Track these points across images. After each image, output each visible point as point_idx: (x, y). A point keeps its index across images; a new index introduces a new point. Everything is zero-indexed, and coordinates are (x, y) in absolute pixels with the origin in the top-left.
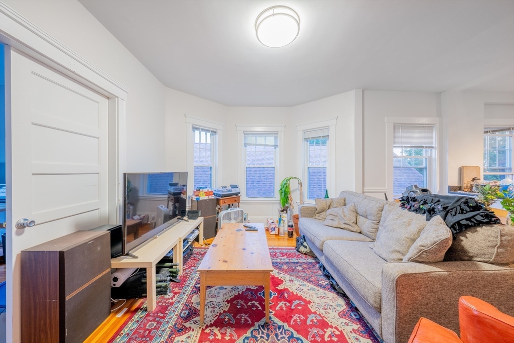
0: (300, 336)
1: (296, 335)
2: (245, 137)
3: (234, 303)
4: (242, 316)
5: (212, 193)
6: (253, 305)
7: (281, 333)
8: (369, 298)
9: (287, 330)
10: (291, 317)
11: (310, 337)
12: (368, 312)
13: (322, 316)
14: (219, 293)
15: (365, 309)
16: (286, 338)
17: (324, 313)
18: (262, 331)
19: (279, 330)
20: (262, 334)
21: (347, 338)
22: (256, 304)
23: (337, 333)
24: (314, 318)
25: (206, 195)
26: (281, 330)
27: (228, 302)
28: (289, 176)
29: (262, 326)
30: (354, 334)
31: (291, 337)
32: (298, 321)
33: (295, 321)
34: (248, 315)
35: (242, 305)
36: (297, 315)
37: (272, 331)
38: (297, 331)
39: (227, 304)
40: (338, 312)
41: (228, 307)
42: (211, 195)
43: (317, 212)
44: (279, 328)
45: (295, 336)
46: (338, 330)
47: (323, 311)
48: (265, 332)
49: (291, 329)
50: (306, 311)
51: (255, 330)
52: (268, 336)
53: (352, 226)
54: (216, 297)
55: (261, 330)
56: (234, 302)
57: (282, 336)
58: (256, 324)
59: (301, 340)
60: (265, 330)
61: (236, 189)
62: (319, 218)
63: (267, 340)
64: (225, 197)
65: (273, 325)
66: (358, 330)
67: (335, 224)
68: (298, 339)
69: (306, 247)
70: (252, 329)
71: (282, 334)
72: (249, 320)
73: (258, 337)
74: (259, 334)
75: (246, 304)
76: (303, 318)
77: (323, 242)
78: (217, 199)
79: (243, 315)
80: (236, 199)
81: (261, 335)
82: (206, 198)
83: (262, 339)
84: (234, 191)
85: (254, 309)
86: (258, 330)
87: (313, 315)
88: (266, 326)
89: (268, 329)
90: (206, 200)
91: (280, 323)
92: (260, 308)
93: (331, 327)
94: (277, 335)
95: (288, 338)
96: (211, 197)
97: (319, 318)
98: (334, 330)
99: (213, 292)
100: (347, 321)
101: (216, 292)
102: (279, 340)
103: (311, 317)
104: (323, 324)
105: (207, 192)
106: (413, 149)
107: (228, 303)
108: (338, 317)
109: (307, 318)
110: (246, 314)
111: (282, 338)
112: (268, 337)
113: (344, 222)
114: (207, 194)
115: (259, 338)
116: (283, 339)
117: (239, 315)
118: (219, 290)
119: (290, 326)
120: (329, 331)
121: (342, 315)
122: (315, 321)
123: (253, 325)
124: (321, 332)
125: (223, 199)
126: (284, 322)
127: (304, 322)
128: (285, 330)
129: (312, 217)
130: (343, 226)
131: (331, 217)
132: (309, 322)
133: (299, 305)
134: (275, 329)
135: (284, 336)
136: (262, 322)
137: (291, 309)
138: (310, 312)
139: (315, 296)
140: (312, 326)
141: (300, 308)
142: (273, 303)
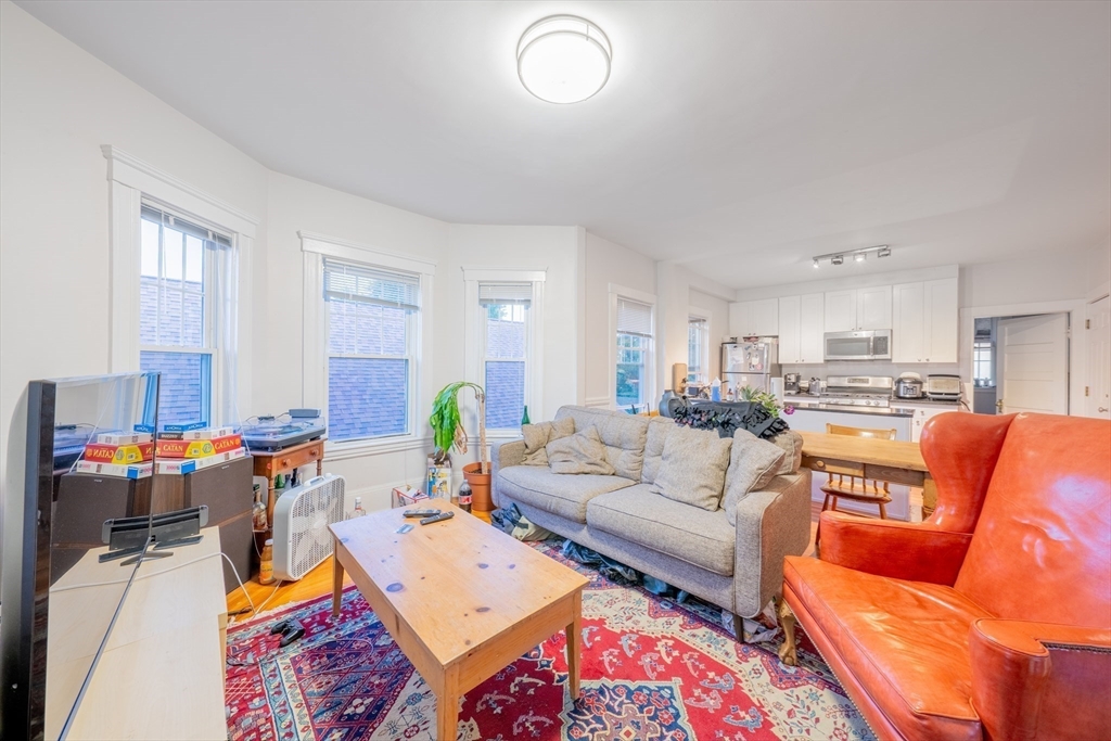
0: (639, 683)
1: (633, 685)
2: (326, 274)
3: (478, 710)
4: (523, 724)
5: (238, 442)
6: (523, 687)
7: (612, 699)
8: (715, 563)
9: (616, 687)
10: (602, 662)
11: (649, 673)
12: (709, 586)
13: (635, 630)
14: (417, 714)
15: (699, 583)
16: (626, 701)
17: (633, 625)
18: (583, 720)
19: (605, 697)
20: (588, 725)
21: (684, 641)
22: (526, 679)
23: (671, 643)
24: (630, 642)
25: (218, 452)
26: (607, 693)
27: (463, 716)
28: (455, 381)
29: (575, 711)
30: (687, 632)
31: (630, 694)
32: (615, 660)
33: (611, 663)
34: (531, 713)
35: (500, 703)
36: (605, 653)
37: (597, 708)
38: (627, 678)
39: (467, 724)
40: (646, 613)
41: (475, 726)
42: (236, 447)
43: (527, 451)
44: (601, 692)
45: (632, 689)
46: (667, 638)
47: (629, 624)
48: (589, 717)
49: (619, 682)
50: (611, 639)
51: (570, 728)
52: (599, 720)
53: (601, 466)
54: (422, 728)
55: (579, 720)
56: (479, 707)
57: (617, 703)
58: (562, 716)
59: (645, 687)
60: (584, 715)
61: (311, 421)
62: (535, 462)
63: (605, 728)
64: (284, 448)
65: (590, 696)
66: (684, 623)
67: (576, 466)
68: (640, 689)
69: (526, 526)
70: (564, 731)
71: (616, 700)
72: (543, 719)
73: (588, 737)
74: (584, 730)
75: (507, 692)
76: (616, 652)
77: (585, 504)
78: (256, 457)
79: (522, 718)
80: (315, 450)
81: (588, 729)
82: (219, 459)
83: (596, 733)
84: (306, 427)
85: (531, 691)
86: (575, 724)
87: (624, 638)
88: (579, 706)
89: (589, 709)
90: (216, 469)
91: (595, 684)
92: (541, 683)
93: (658, 639)
94: (609, 708)
95: (627, 698)
96: (233, 455)
97: (635, 637)
98: (664, 641)
99: (402, 722)
100: (665, 619)
101: (408, 719)
102: (619, 713)
103: (625, 642)
104: (647, 643)
105: (219, 441)
106: (632, 336)
107: (467, 720)
108: (653, 620)
109: (621, 647)
110: (527, 713)
111: (620, 705)
112: (602, 722)
113: (587, 460)
114: (219, 445)
115: (591, 735)
116: (624, 706)
117: (515, 725)
118: (410, 708)
119: (613, 678)
120: (660, 647)
121: (655, 614)
122: (634, 644)
123: (560, 723)
124: (655, 656)
125: (277, 457)
126: (599, 678)
127: (622, 655)
128: (613, 690)
129: (519, 464)
130: (589, 468)
131: (561, 457)
132: (630, 654)
133: (592, 635)
134: (599, 700)
135: (620, 699)
136: (568, 705)
137: (588, 649)
138: (617, 637)
139: (599, 606)
140: (638, 655)
141: (598, 638)
142: (554, 659)
